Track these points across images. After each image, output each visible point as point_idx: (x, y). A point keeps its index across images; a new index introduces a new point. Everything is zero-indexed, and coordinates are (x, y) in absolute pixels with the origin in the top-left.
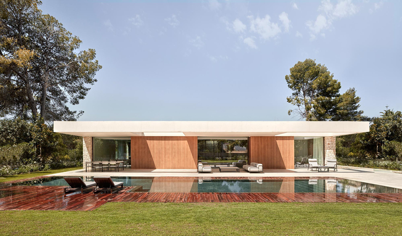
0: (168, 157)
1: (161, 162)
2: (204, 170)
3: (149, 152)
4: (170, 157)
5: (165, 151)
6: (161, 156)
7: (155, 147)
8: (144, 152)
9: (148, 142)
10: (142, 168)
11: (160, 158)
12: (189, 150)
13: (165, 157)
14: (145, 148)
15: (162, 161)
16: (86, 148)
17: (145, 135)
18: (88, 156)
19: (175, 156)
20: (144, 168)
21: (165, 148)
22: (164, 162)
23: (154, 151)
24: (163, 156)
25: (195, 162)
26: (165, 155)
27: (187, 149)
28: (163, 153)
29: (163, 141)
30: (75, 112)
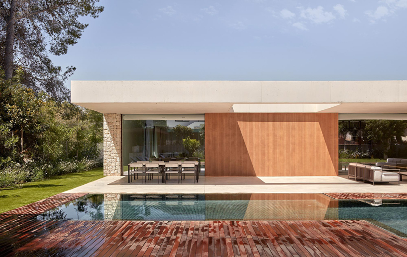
0: (281, 154)
1: (267, 163)
2: (385, 178)
3: (242, 143)
4: (285, 153)
5: (275, 141)
6: (266, 151)
7: (254, 133)
8: (233, 143)
9: (241, 124)
10: (228, 175)
11: (263, 154)
12: (322, 139)
13: (274, 153)
14: (234, 134)
15: (269, 160)
16: (109, 136)
17: (236, 111)
18: (114, 151)
19: (294, 150)
20: (232, 175)
21: (275, 135)
22: (271, 163)
23: (251, 142)
24: (271, 151)
25: (334, 161)
26: (275, 149)
27: (318, 137)
28: (271, 144)
29: (271, 123)
30: (60, 68)
